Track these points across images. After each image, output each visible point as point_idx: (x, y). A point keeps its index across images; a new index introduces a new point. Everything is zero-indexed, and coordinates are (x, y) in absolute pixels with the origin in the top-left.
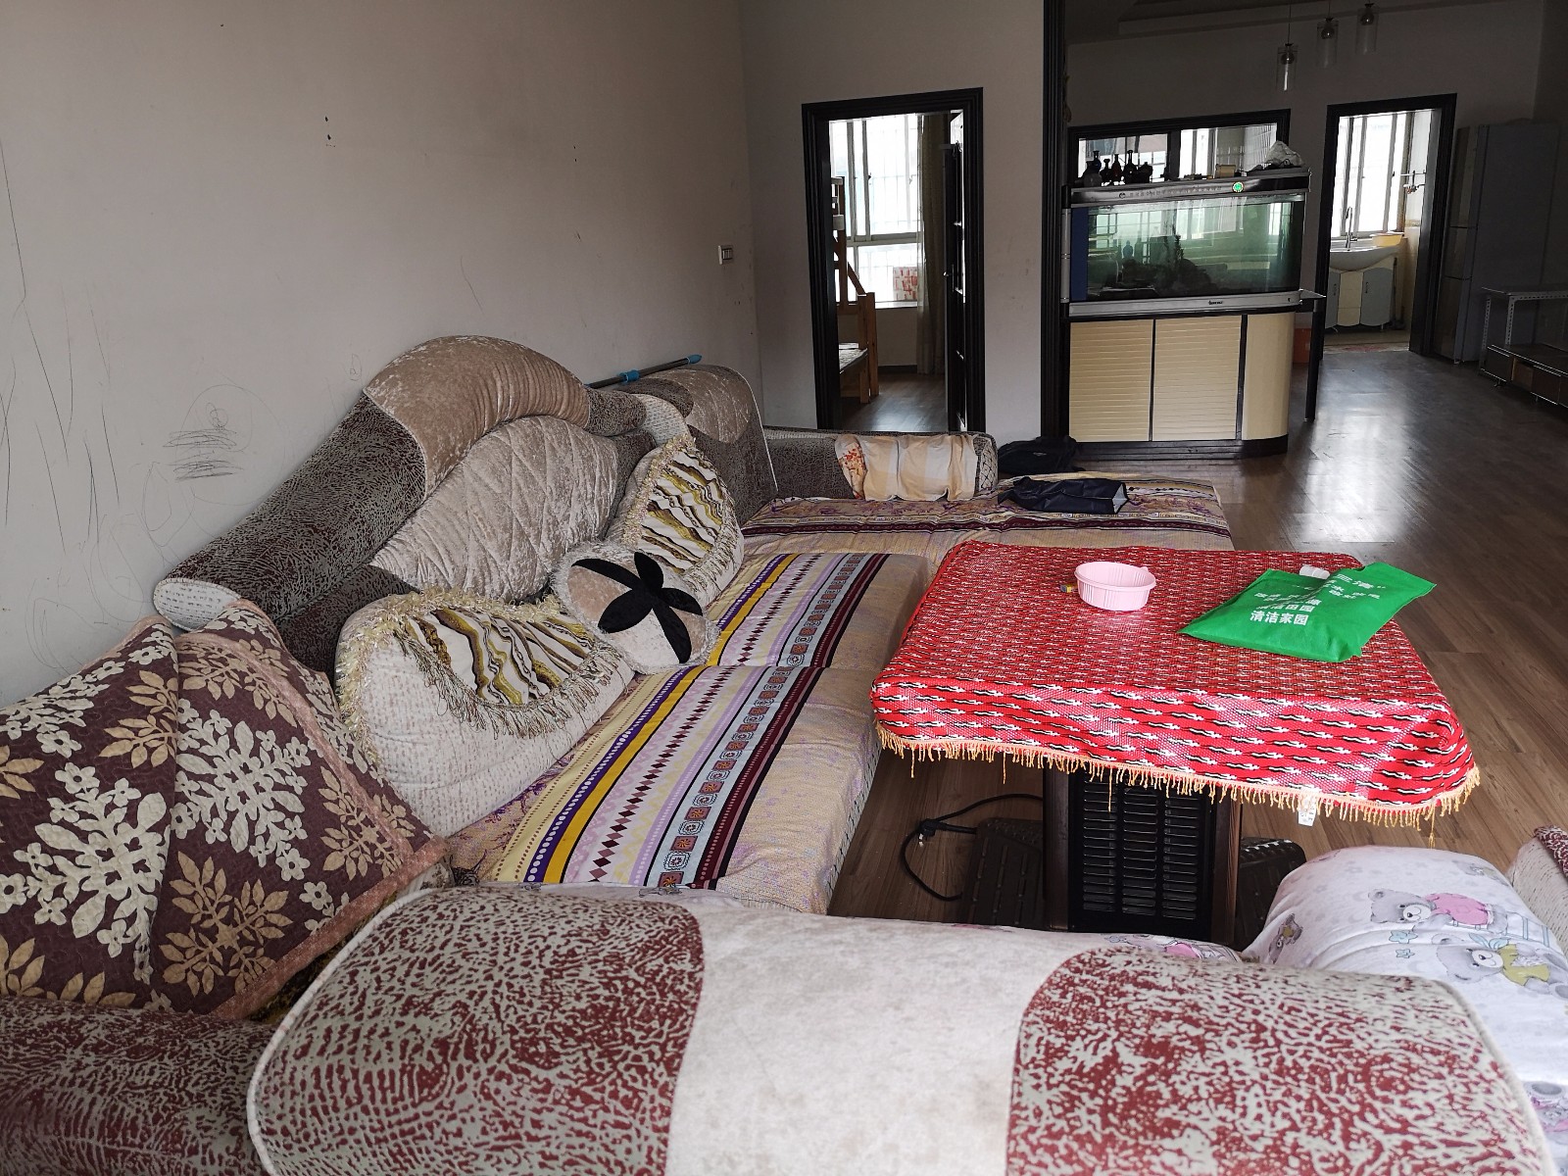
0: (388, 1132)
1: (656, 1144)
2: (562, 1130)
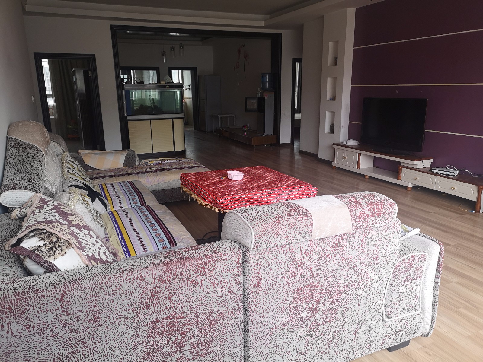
0: (275, 231)
1: (311, 221)
2: (299, 222)
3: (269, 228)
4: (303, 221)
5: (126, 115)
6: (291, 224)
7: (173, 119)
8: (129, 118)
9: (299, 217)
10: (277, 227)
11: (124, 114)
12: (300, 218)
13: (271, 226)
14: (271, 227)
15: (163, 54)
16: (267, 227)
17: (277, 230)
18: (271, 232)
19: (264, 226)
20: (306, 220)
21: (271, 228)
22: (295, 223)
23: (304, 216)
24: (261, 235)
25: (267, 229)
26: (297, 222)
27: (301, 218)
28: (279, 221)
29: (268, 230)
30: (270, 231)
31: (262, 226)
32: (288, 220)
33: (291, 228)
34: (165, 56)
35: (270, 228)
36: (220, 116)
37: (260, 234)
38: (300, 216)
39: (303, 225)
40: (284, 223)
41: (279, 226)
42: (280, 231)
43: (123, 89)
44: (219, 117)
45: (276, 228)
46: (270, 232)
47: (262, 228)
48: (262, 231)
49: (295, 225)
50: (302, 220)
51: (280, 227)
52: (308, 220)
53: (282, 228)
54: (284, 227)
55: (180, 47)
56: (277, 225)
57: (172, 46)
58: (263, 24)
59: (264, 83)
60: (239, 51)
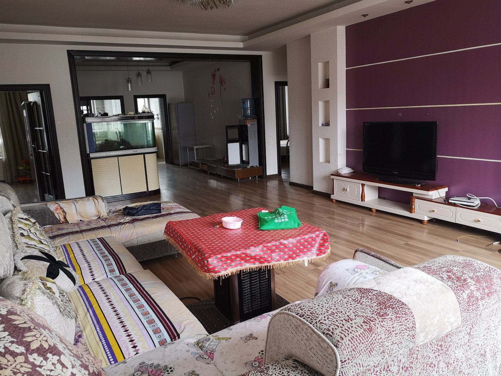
0: (368, 346)
1: (413, 320)
2: (398, 326)
3: (359, 344)
4: (403, 323)
5: (88, 152)
6: (388, 331)
7: (144, 154)
8: (92, 155)
9: (396, 317)
10: (370, 340)
11: (86, 151)
12: (398, 319)
13: (361, 339)
14: (362, 341)
15: (128, 82)
16: (356, 342)
17: (371, 344)
18: (363, 350)
19: (352, 341)
20: (406, 319)
21: (363, 343)
22: (393, 328)
23: (402, 314)
24: (350, 357)
25: (357, 346)
26: (395, 325)
27: (399, 317)
28: (370, 330)
29: (359, 347)
30: (362, 348)
31: (350, 343)
32: (382, 324)
33: (388, 337)
34: (130, 83)
35: (361, 344)
36: (195, 147)
37: (348, 356)
38: (398, 315)
39: (403, 329)
40: (379, 330)
41: (372, 337)
42: (375, 345)
43: (84, 123)
44: (195, 149)
45: (368, 342)
46: (361, 350)
47: (351, 345)
48: (351, 352)
49: (393, 331)
50: (400, 322)
51: (374, 339)
52: (408, 320)
53: (377, 340)
54: (379, 337)
55: (148, 73)
56: (369, 336)
57: (139, 72)
58: (241, 45)
59: (245, 109)
60: (214, 76)
